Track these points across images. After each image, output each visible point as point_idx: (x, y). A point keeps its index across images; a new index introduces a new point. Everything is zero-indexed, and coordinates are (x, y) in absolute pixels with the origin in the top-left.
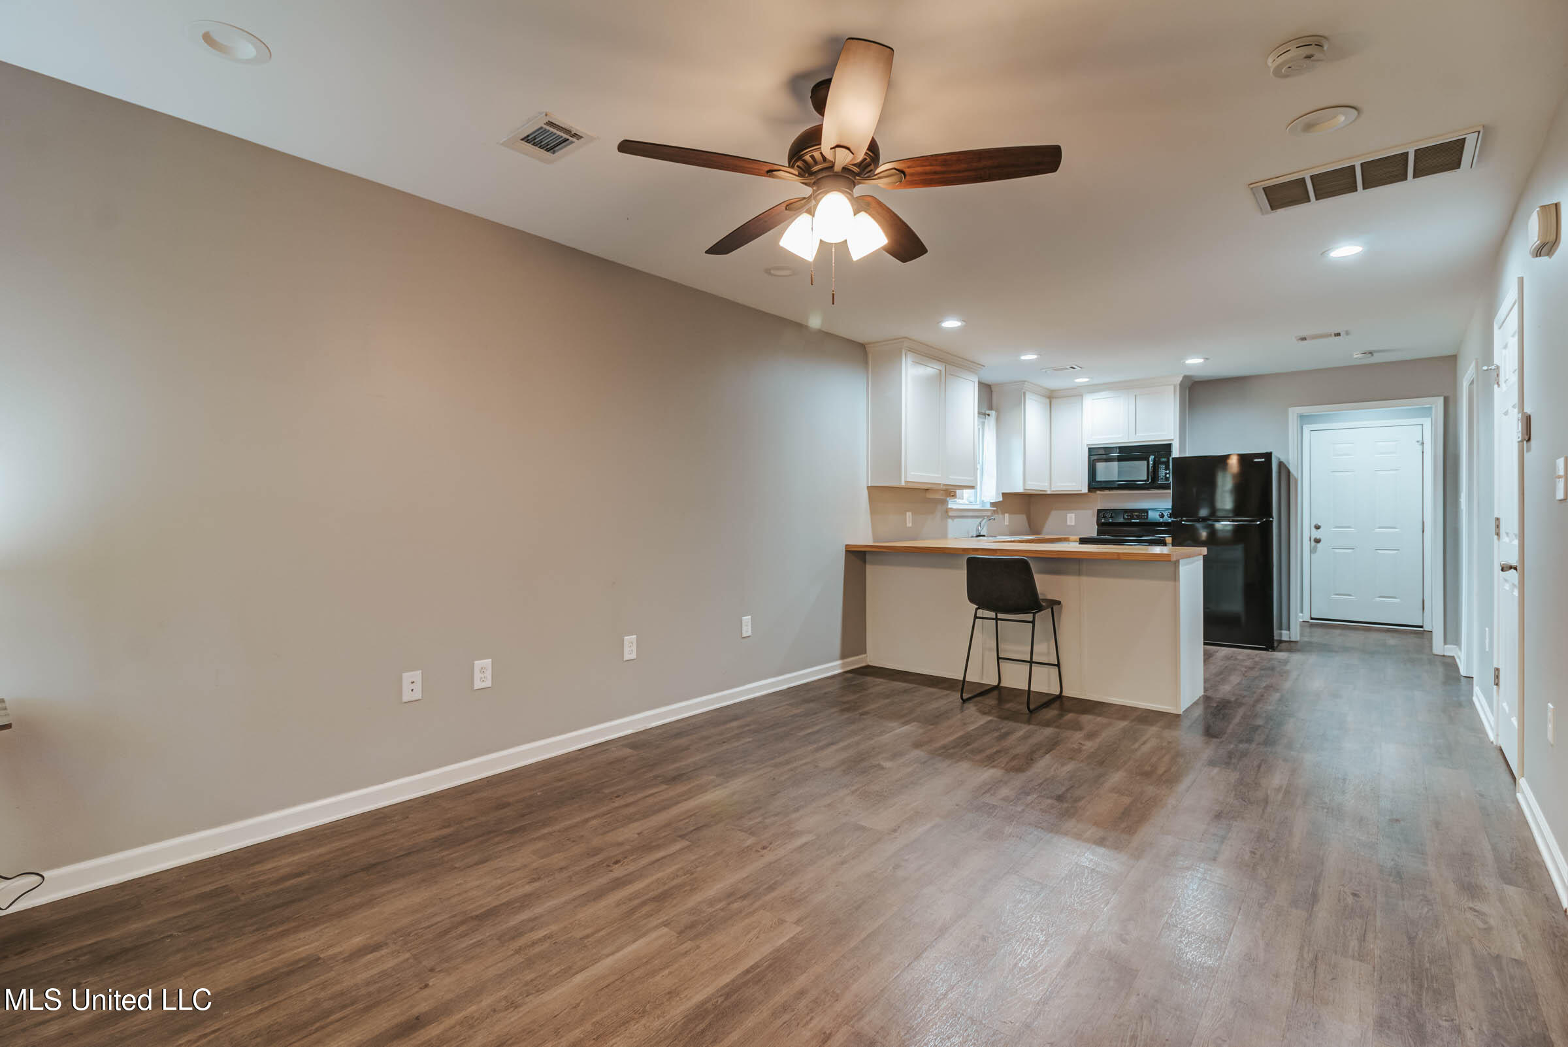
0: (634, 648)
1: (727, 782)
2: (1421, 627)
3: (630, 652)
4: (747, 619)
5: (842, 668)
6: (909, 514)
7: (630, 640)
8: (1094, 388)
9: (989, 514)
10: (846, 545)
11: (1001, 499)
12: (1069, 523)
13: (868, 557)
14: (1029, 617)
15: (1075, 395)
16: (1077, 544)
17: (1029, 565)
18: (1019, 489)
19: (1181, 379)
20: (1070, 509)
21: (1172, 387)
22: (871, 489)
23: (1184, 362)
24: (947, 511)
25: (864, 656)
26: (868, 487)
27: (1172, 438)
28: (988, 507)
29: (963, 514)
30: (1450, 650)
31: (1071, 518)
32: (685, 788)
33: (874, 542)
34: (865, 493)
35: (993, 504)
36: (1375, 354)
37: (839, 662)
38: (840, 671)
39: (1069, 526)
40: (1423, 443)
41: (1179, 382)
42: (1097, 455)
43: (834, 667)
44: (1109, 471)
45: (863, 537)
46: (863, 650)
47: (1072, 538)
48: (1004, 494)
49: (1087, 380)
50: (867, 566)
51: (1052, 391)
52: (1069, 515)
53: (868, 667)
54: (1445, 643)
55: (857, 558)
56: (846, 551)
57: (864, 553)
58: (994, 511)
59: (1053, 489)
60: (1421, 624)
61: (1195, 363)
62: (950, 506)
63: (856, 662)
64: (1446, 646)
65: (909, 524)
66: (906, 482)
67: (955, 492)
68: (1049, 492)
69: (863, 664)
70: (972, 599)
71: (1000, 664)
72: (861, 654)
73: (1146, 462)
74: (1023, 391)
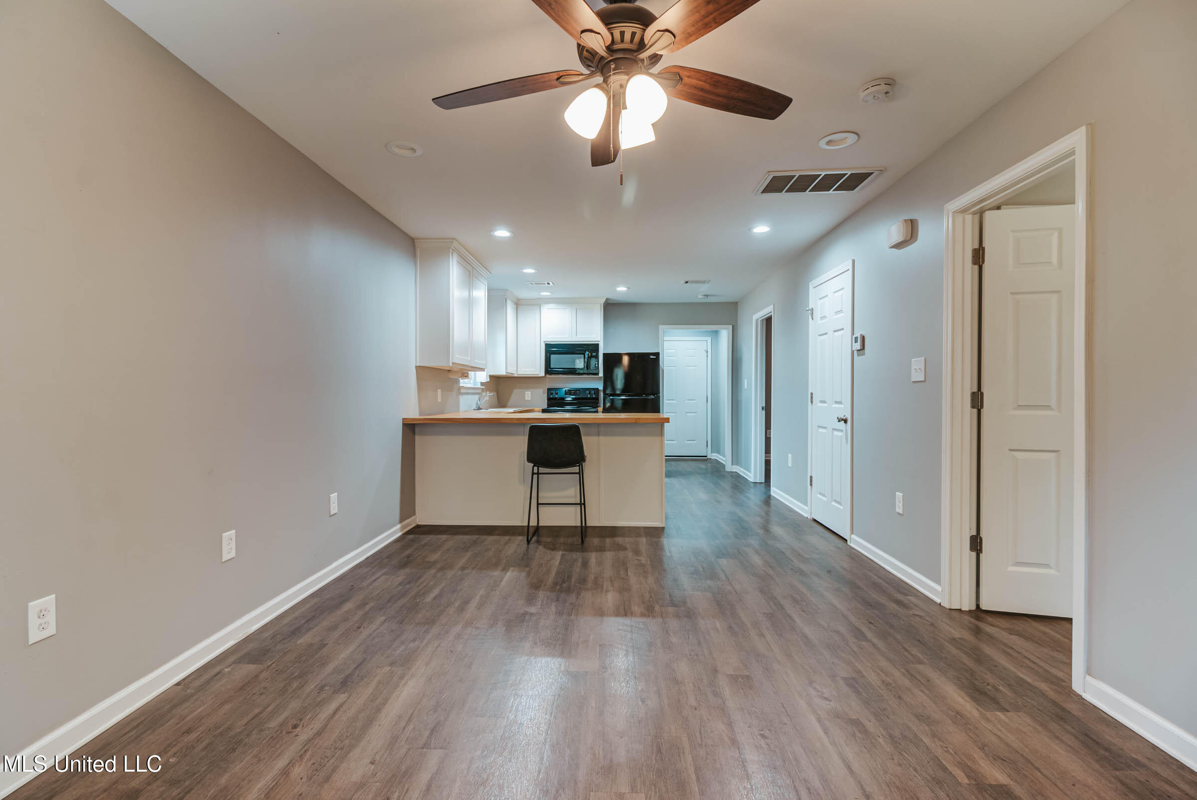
0: (233, 545)
1: (409, 669)
2: (706, 456)
3: (229, 551)
4: (334, 496)
5: (401, 531)
6: (439, 391)
7: (229, 536)
8: (548, 301)
9: (479, 391)
10: (403, 419)
11: (489, 380)
12: (526, 399)
13: (417, 429)
14: (576, 469)
15: (536, 304)
16: (541, 414)
17: (579, 429)
18: (502, 372)
19: (604, 300)
20: (527, 388)
21: (599, 306)
22: (417, 368)
23: (616, 289)
24: (460, 388)
25: (414, 517)
26: (416, 367)
27: (599, 340)
28: (479, 386)
29: (471, 391)
30: (736, 469)
31: (528, 395)
32: (370, 690)
33: (420, 415)
34: (414, 370)
35: (482, 384)
36: (709, 297)
37: (399, 526)
38: (399, 534)
39: (526, 401)
40: (707, 352)
41: (603, 302)
42: (551, 350)
43: (395, 532)
44: (558, 361)
45: (413, 413)
46: (413, 513)
47: (536, 409)
48: (491, 377)
49: (549, 294)
50: (416, 437)
51: (519, 300)
52: (526, 393)
53: (418, 526)
54: (732, 465)
55: (411, 428)
56: (403, 424)
57: (414, 425)
58: (483, 389)
59: (518, 373)
60: (706, 455)
61: (621, 291)
62: (461, 385)
63: (411, 523)
64: (733, 466)
65: (439, 400)
66: (453, 363)
67: (468, 373)
68: (516, 375)
69: (414, 525)
70: (529, 460)
71: (539, 508)
72: (412, 516)
73: (583, 356)
74: (506, 297)
